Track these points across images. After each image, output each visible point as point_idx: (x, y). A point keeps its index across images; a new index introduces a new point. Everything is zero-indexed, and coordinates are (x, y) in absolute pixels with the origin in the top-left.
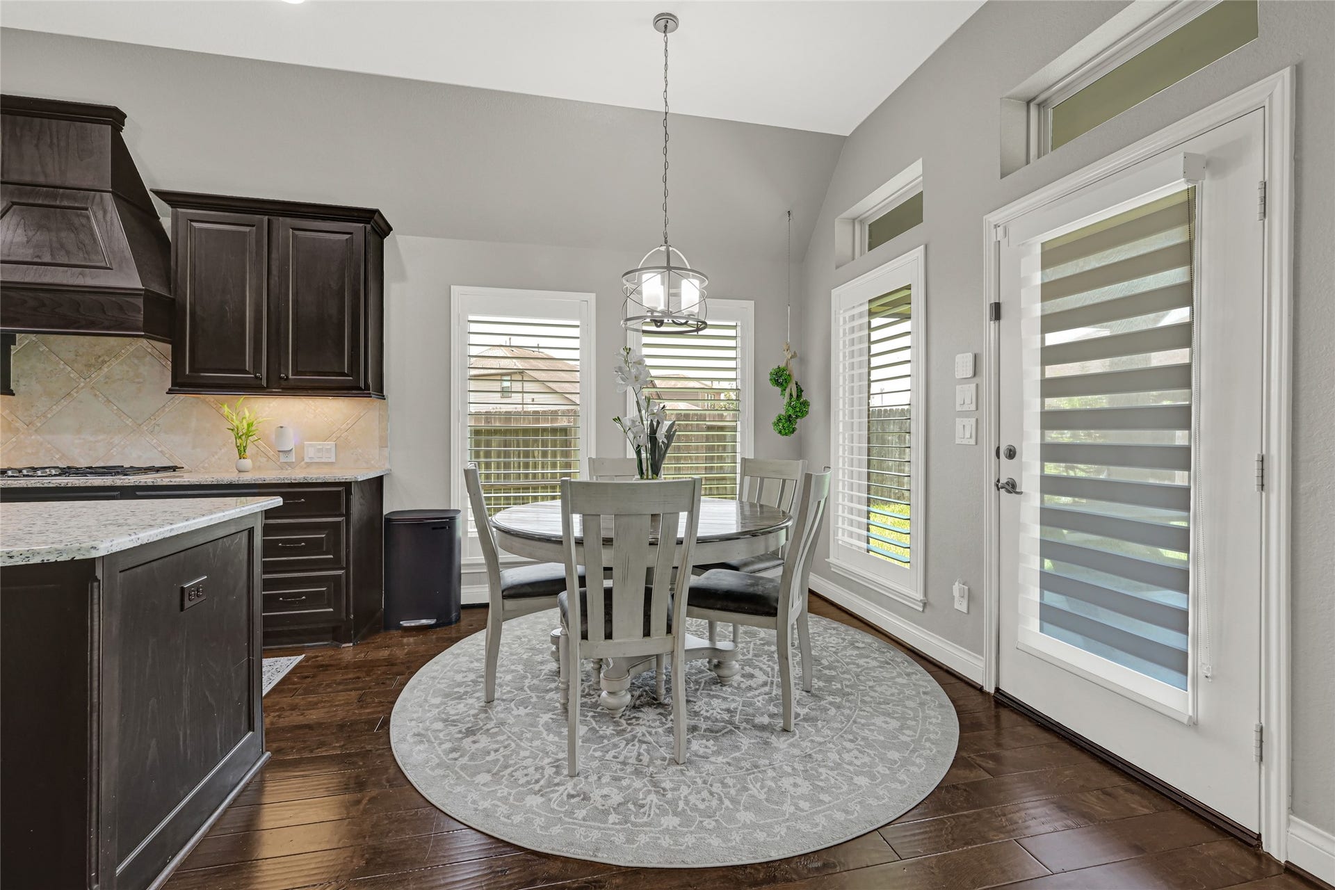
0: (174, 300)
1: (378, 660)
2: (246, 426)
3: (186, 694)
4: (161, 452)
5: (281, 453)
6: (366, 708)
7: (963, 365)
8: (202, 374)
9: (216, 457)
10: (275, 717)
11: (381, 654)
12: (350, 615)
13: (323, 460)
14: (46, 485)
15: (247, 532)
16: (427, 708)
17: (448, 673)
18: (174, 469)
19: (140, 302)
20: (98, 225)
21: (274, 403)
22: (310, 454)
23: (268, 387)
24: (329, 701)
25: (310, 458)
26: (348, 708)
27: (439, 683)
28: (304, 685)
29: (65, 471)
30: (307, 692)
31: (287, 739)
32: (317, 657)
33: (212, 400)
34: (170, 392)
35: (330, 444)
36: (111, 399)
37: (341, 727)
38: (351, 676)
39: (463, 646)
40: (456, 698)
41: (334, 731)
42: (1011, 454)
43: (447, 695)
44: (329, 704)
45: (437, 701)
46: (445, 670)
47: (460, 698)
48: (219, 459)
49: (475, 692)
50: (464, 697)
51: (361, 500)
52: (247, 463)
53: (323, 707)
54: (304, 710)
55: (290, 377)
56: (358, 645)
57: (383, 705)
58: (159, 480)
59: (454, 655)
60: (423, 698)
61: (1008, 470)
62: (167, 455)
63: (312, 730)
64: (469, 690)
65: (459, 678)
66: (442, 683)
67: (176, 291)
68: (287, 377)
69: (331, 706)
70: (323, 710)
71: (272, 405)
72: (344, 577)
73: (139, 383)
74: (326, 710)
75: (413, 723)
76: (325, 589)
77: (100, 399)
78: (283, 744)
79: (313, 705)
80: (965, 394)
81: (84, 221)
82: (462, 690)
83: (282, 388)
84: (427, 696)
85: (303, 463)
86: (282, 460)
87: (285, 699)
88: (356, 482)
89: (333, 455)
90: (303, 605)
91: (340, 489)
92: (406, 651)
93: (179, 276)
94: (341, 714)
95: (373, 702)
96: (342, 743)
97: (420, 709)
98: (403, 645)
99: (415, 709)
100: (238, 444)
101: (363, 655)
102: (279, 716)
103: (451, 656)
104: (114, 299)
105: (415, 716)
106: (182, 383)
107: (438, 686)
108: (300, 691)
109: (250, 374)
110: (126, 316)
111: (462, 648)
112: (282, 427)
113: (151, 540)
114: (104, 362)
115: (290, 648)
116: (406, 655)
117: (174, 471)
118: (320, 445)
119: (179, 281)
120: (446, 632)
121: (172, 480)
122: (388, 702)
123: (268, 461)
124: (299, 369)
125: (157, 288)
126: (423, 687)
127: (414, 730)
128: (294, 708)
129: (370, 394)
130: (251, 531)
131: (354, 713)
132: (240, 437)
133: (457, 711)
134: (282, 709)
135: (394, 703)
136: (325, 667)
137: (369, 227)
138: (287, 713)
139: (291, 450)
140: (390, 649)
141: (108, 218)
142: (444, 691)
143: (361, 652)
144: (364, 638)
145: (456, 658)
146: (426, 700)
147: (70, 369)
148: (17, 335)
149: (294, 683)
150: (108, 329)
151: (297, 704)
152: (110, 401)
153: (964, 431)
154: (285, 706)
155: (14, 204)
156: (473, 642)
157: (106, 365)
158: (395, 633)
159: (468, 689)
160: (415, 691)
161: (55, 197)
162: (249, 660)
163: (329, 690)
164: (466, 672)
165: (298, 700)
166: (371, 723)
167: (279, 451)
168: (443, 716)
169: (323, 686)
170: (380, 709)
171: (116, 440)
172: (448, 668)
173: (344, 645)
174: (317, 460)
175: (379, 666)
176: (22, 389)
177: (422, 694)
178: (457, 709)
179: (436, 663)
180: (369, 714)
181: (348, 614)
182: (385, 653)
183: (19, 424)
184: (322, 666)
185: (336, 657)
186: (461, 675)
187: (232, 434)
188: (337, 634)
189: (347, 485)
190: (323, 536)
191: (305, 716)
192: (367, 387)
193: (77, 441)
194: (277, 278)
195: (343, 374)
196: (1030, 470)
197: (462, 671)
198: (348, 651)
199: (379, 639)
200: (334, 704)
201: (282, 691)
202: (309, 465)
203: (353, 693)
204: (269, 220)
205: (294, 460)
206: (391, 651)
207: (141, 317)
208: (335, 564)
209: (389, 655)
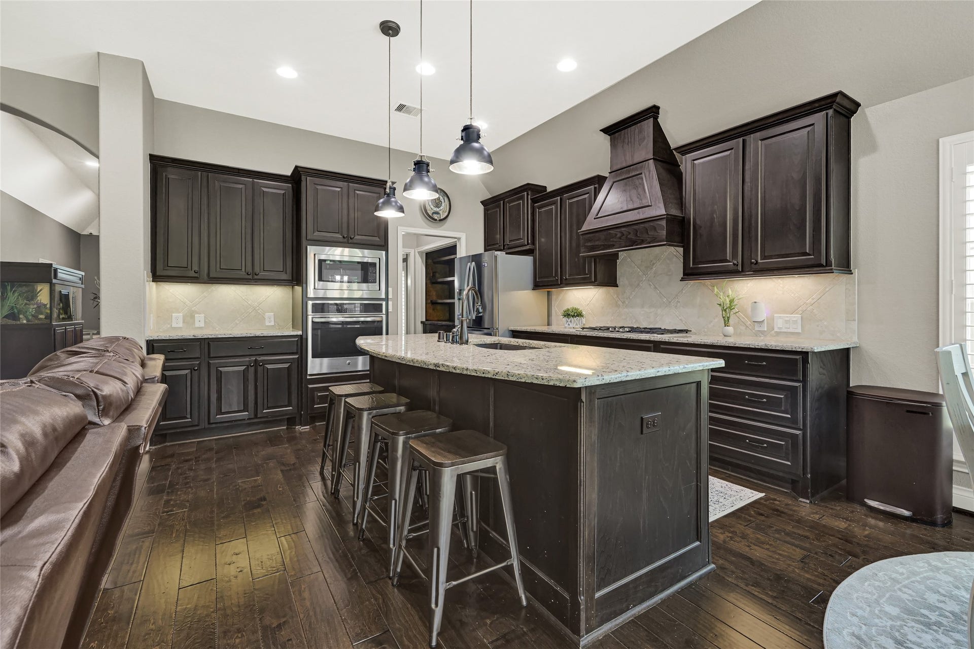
0: (684, 218)
1: (832, 529)
2: (728, 302)
3: (645, 495)
4: (681, 320)
5: (755, 323)
6: (807, 572)
8: (700, 266)
9: (712, 324)
10: (728, 537)
11: (836, 524)
12: (807, 473)
13: (789, 331)
14: (622, 337)
15: (695, 385)
16: (877, 612)
17: (916, 584)
18: (686, 331)
19: (664, 223)
20: (646, 181)
21: (750, 283)
22: (779, 324)
23: (742, 271)
24: (774, 547)
25: (779, 328)
26: (789, 562)
27: (900, 590)
28: (758, 521)
29: (633, 330)
30: (758, 528)
31: (732, 563)
32: (775, 500)
33: (709, 283)
34: (682, 280)
35: (797, 317)
36: (656, 286)
37: (778, 578)
38: (800, 532)
39: (947, 559)
40: (921, 623)
41: (771, 578)
43: (909, 612)
44: (774, 549)
45: (894, 611)
46: (913, 579)
47: (928, 625)
48: (714, 326)
49: (953, 630)
50: (935, 628)
51: (821, 370)
52: (730, 330)
53: (768, 549)
54: (751, 543)
55: (759, 261)
56: (815, 504)
57: (825, 579)
58: (671, 338)
59: (930, 564)
60: (875, 597)
62: (684, 322)
63: (753, 565)
64: (945, 623)
65: (932, 598)
66: (905, 593)
67: (685, 213)
68: (757, 261)
69: (774, 552)
70: (766, 552)
71: (749, 285)
72: (801, 437)
73: (670, 275)
74: (770, 554)
75: (855, 620)
76: (784, 443)
77: (652, 287)
78: (727, 565)
79: (760, 543)
81: (640, 181)
82: (934, 617)
83: (753, 271)
84: (880, 597)
85: (773, 332)
86: (757, 329)
87: (739, 525)
88: (814, 353)
89: (800, 327)
90: (764, 451)
91: (798, 357)
92: (866, 533)
93: (687, 201)
94: (781, 565)
95: (816, 570)
96: (775, 594)
97: (868, 609)
98: (865, 525)
99: (861, 604)
100: (724, 316)
101: (817, 517)
102: (731, 538)
103: (926, 565)
104: (652, 224)
105: (860, 612)
106: (689, 273)
107: (899, 593)
108: (753, 525)
109: (730, 262)
110: (658, 234)
111: (946, 563)
112: (755, 302)
113: (611, 382)
114: (654, 264)
115: (755, 483)
116: (865, 537)
117: (687, 333)
118: (788, 317)
119: (687, 205)
120: (925, 532)
121: (679, 339)
122: (831, 578)
123: (746, 329)
124: (766, 254)
125: (675, 212)
126: (877, 583)
127: (854, 628)
128: (744, 536)
129: (832, 269)
130: (699, 384)
131: (794, 571)
132: (725, 311)
133: (918, 640)
134: (734, 532)
135: (838, 583)
136: (778, 512)
137: (831, 112)
138: (738, 539)
139: (763, 321)
140: (848, 522)
141: (651, 175)
142: (906, 604)
143: (816, 513)
144: (823, 500)
145: (932, 570)
146: (877, 602)
147: (639, 270)
148: (619, 253)
149: (750, 516)
150: (649, 243)
151: (748, 534)
152: (656, 288)
154: (738, 532)
155: (614, 182)
156: (965, 561)
157: (654, 266)
158: (858, 508)
159: (944, 621)
160: (866, 584)
161: (629, 172)
162: (697, 485)
163: (777, 536)
164: (945, 596)
165: (749, 531)
166: (810, 592)
167: (754, 322)
168: (897, 634)
169: (773, 529)
170: (821, 581)
171: (659, 311)
172: (918, 578)
173: (801, 499)
174: (785, 330)
175: (832, 536)
176: (621, 283)
177: (874, 591)
178: (920, 638)
179: (901, 564)
180: (808, 579)
181: (804, 473)
182: (842, 525)
183: (620, 303)
184: (777, 510)
185: (791, 507)
186: (936, 597)
187: (720, 308)
188: (797, 488)
189: (805, 354)
190: (782, 396)
191: (751, 549)
192: (828, 263)
193: (642, 312)
194: (749, 184)
195: (805, 254)
197: (939, 592)
198: (805, 507)
199: (838, 507)
200: (778, 551)
201: (739, 517)
202: (778, 334)
203: (798, 550)
204: (743, 140)
205: (766, 330)
206: (849, 525)
207: (664, 232)
208: (793, 423)
209: (846, 528)
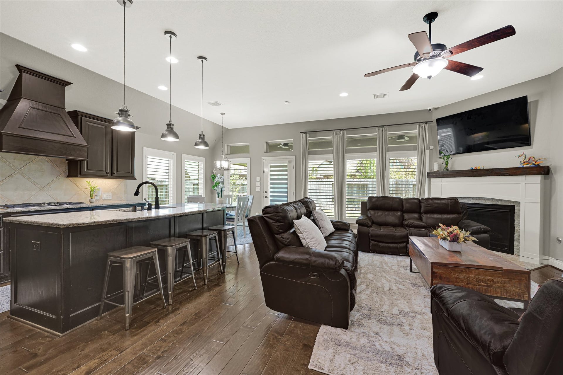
4: (52, 197)
5: (96, 197)
7: (258, 179)
13: (108, 199)
19: (86, 149)
22: (104, 196)
23: (109, 176)
25: (104, 198)
35: (110, 193)
36: (30, 177)
42: (266, 192)
55: (116, 173)
61: (265, 195)
73: (43, 172)
77: (26, 177)
80: (258, 184)
83: (113, 176)
85: (102, 199)
89: (111, 197)
104: (78, 148)
106: (84, 174)
109: (105, 172)
110: (83, 154)
112: (99, 188)
118: (107, 194)
124: (118, 171)
141: (67, 119)
150: (76, 157)
152: (30, 178)
153: (258, 189)
155: (31, 108)
161: (46, 107)
171: (33, 193)
174: (106, 199)
196: (269, 194)
207: (87, 154)
